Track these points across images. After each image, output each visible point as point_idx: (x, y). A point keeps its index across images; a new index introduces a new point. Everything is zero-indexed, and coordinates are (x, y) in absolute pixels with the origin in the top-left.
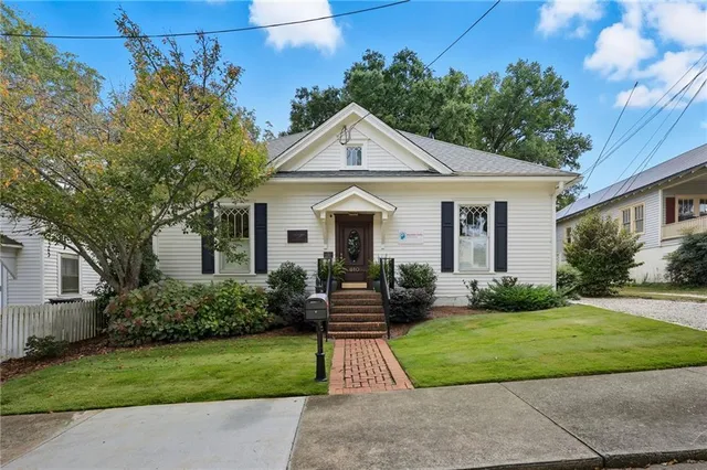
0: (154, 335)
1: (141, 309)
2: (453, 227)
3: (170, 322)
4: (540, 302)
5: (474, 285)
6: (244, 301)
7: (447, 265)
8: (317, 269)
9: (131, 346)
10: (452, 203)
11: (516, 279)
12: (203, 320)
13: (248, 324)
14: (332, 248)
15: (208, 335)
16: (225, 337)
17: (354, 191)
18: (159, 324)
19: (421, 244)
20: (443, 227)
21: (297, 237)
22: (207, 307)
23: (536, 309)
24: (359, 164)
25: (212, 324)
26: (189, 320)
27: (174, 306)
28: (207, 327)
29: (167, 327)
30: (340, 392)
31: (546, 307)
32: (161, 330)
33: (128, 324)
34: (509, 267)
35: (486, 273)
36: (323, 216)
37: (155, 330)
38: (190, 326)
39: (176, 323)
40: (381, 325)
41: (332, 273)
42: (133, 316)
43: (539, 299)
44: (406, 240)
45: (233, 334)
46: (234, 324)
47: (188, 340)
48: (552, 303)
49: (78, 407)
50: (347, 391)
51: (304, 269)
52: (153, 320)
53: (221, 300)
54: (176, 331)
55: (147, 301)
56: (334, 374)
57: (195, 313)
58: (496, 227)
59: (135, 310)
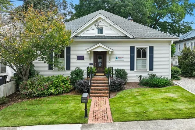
0: (34, 95)
1: (30, 86)
2: (134, 55)
3: (40, 91)
4: (162, 85)
5: (140, 76)
6: (63, 82)
7: (132, 68)
8: (87, 70)
9: (27, 99)
10: (134, 47)
11: (155, 75)
12: (50, 90)
13: (64, 90)
14: (92, 62)
15: (51, 94)
16: (57, 95)
17: (100, 44)
18: (36, 92)
19: (123, 61)
20: (131, 55)
21: (81, 58)
22: (51, 85)
23: (160, 87)
24: (102, 33)
25: (53, 91)
26: (45, 90)
27: (41, 85)
28: (51, 92)
29: (39, 93)
30: (91, 123)
31: (164, 86)
32: (37, 94)
33: (27, 92)
34: (154, 69)
35: (146, 71)
36: (89, 53)
37: (35, 93)
38: (45, 92)
39: (41, 91)
40: (108, 92)
41: (92, 72)
42: (28, 89)
43: (162, 84)
44: (118, 59)
45: (59, 94)
46: (60, 91)
47: (45, 96)
48: (166, 85)
49: (18, 125)
50: (93, 122)
51: (83, 70)
52: (34, 90)
53: (55, 83)
54: (41, 94)
55: (33, 84)
56: (90, 115)
57: (47, 88)
58: (149, 55)
59: (29, 87)
